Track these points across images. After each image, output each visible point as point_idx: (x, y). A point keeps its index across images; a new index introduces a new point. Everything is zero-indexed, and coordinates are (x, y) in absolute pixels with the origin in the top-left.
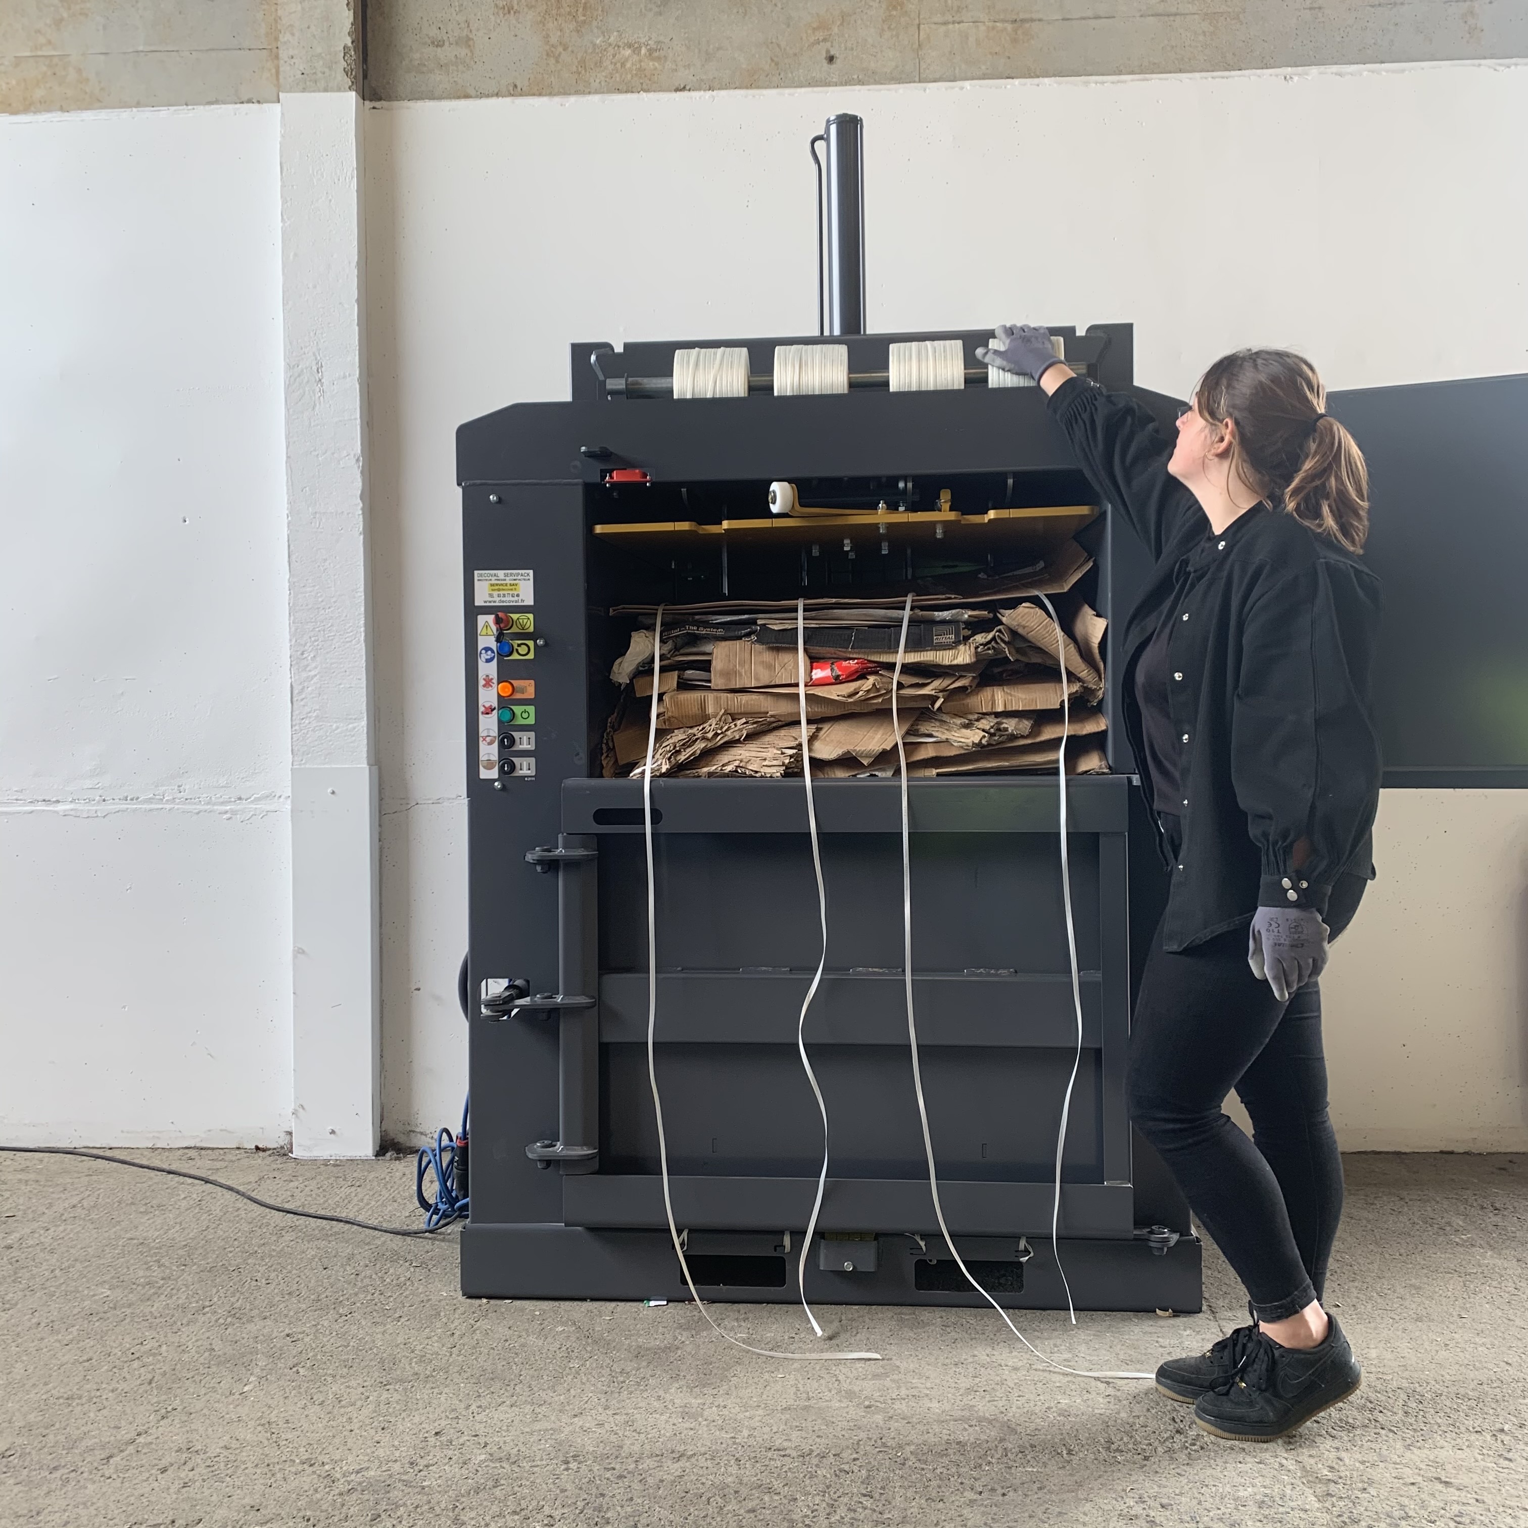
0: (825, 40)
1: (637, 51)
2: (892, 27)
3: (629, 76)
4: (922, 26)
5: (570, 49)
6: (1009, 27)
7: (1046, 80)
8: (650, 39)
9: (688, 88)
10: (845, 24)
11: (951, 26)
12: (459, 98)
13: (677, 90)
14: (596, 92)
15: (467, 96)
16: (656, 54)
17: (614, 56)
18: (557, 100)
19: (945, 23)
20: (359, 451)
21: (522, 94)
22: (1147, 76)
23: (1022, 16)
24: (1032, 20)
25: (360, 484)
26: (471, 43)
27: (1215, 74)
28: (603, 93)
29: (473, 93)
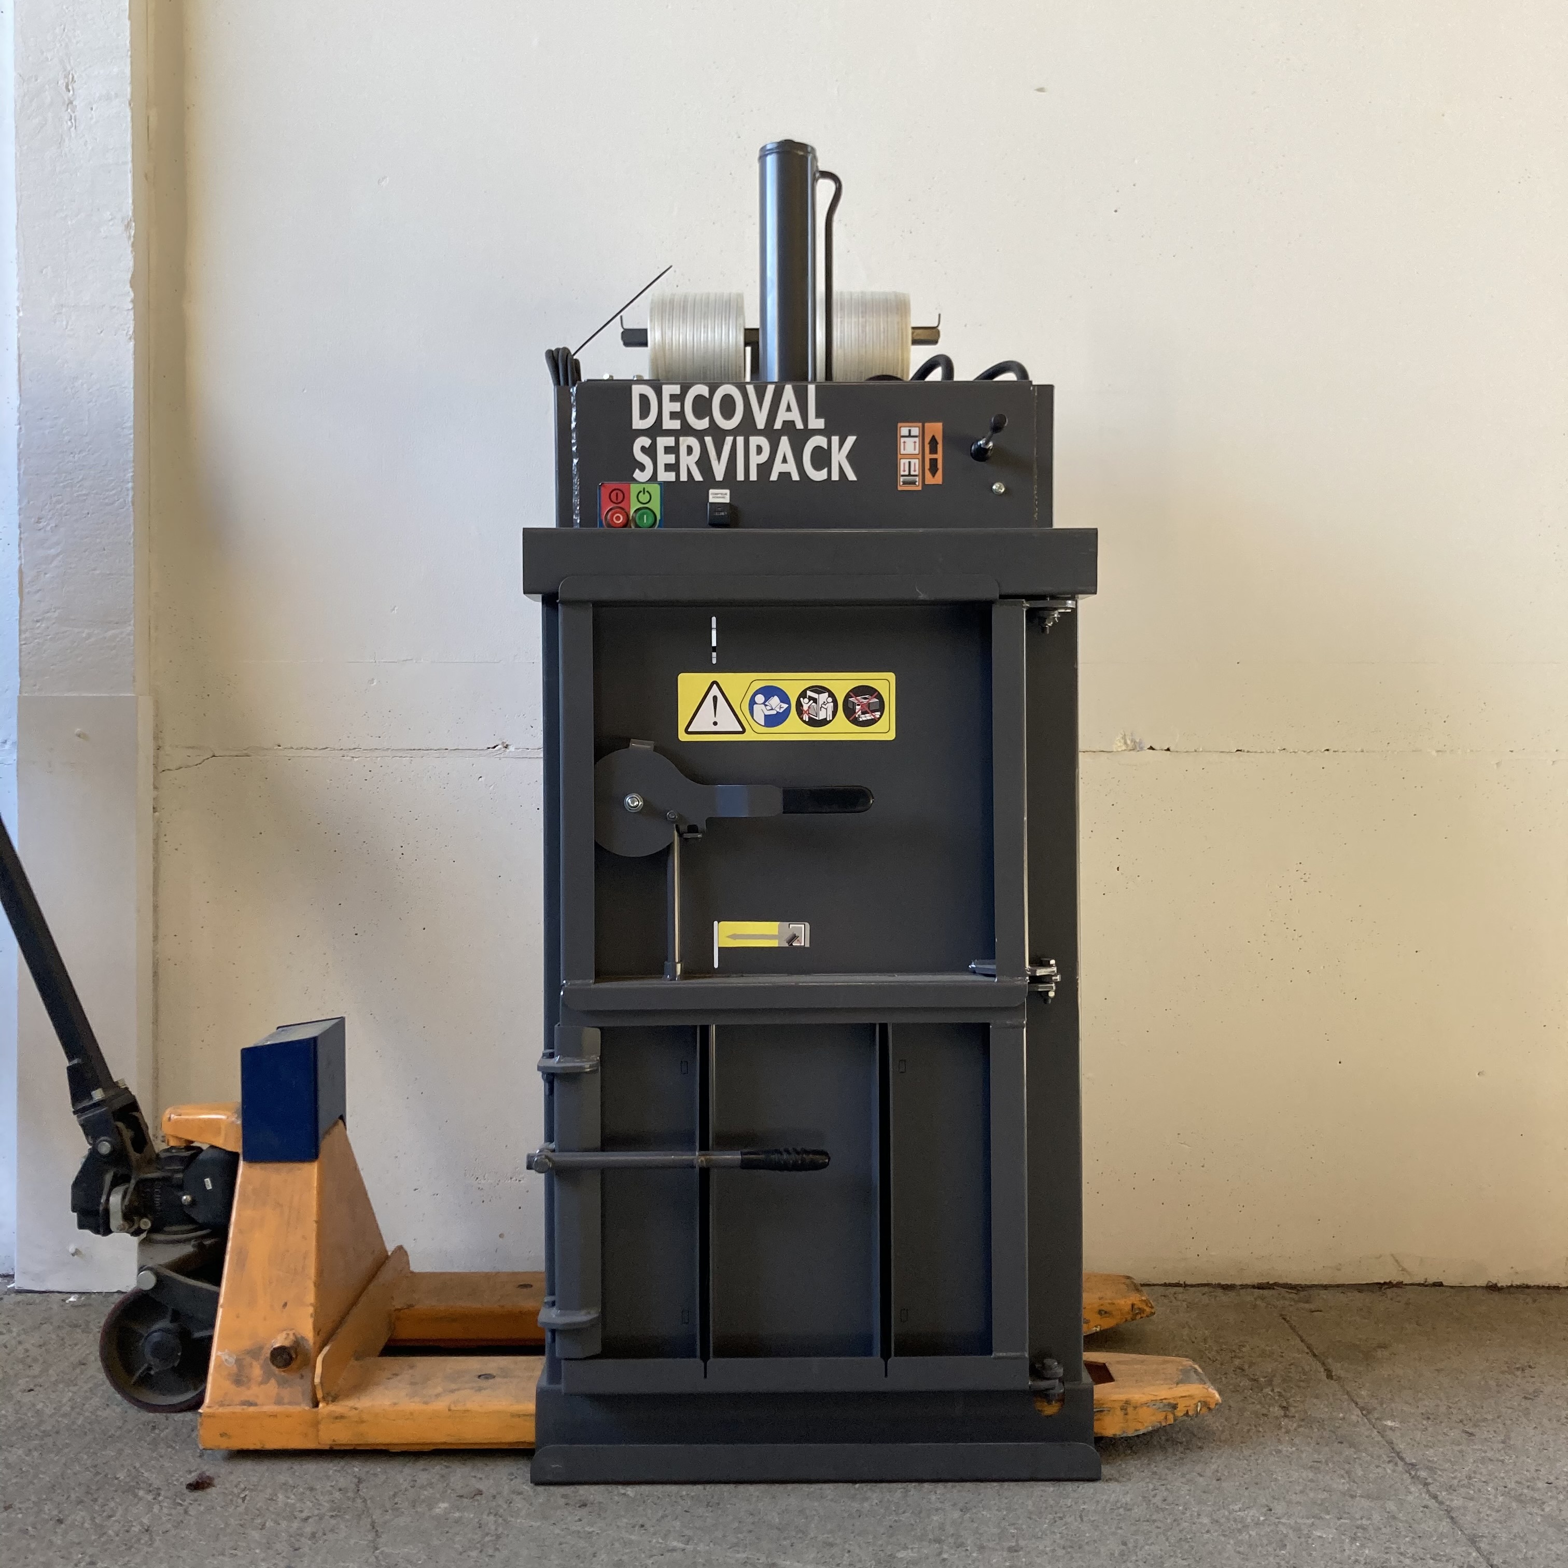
20: (130, 214)
25: (131, 263)
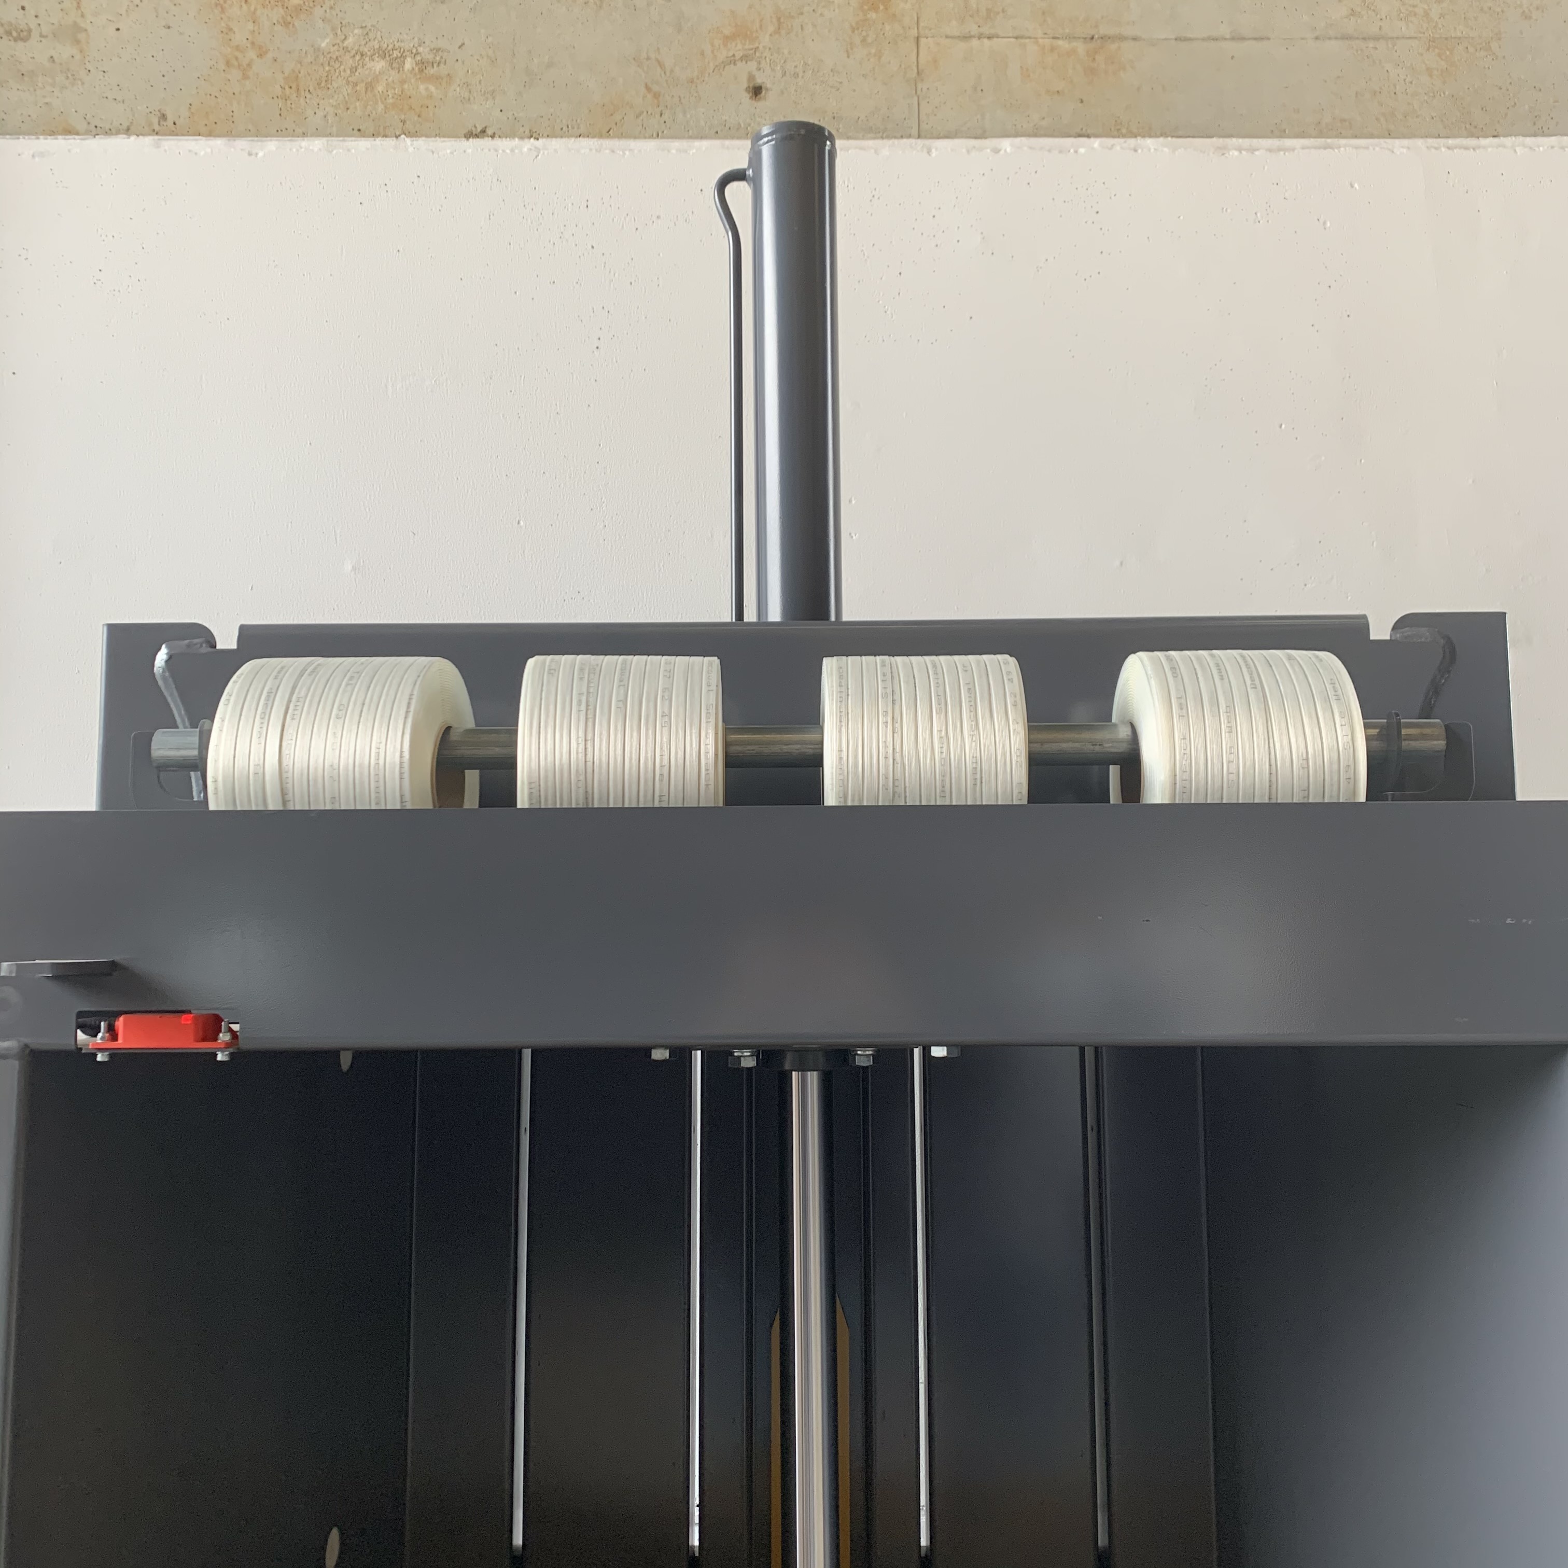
0: (746, 58)
1: (396, 62)
2: (870, 40)
3: (381, 107)
4: (923, 41)
5: (270, 55)
6: (1081, 48)
7: (1149, 142)
8: (422, 43)
9: (489, 132)
10: (783, 32)
11: (975, 42)
12: (53, 133)
13: (469, 135)
14: (318, 133)
15: (69, 131)
16: (431, 71)
17: (354, 70)
18: (242, 144)
19: (967, 37)
21: (175, 130)
22: (1329, 141)
23: (1104, 30)
24: (1122, 38)
26: (81, 36)
27: (1451, 142)
28: (330, 135)
29: (83, 126)
